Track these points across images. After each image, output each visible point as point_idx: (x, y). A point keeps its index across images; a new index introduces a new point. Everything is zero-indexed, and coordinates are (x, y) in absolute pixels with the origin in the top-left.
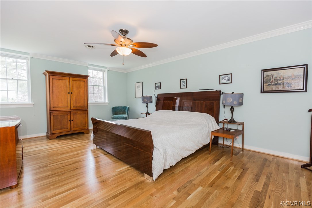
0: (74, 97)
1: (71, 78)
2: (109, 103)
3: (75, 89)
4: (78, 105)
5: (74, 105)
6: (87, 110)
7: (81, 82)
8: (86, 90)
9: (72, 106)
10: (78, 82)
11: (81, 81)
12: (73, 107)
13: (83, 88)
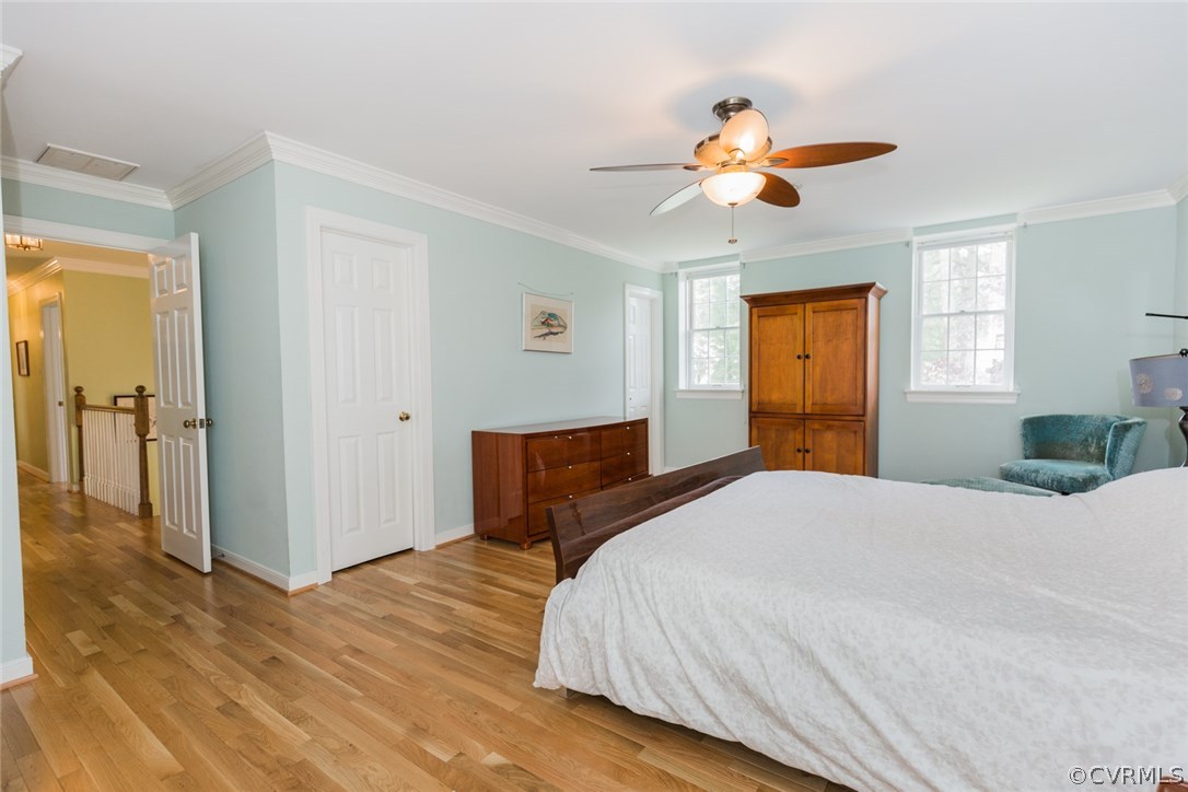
0: (818, 369)
1: (809, 306)
2: (1019, 395)
3: (820, 344)
4: (830, 399)
5: (818, 398)
6: (861, 418)
7: (844, 312)
8: (860, 341)
9: (809, 403)
10: (831, 317)
11: (841, 310)
12: (813, 404)
13: (850, 335)
